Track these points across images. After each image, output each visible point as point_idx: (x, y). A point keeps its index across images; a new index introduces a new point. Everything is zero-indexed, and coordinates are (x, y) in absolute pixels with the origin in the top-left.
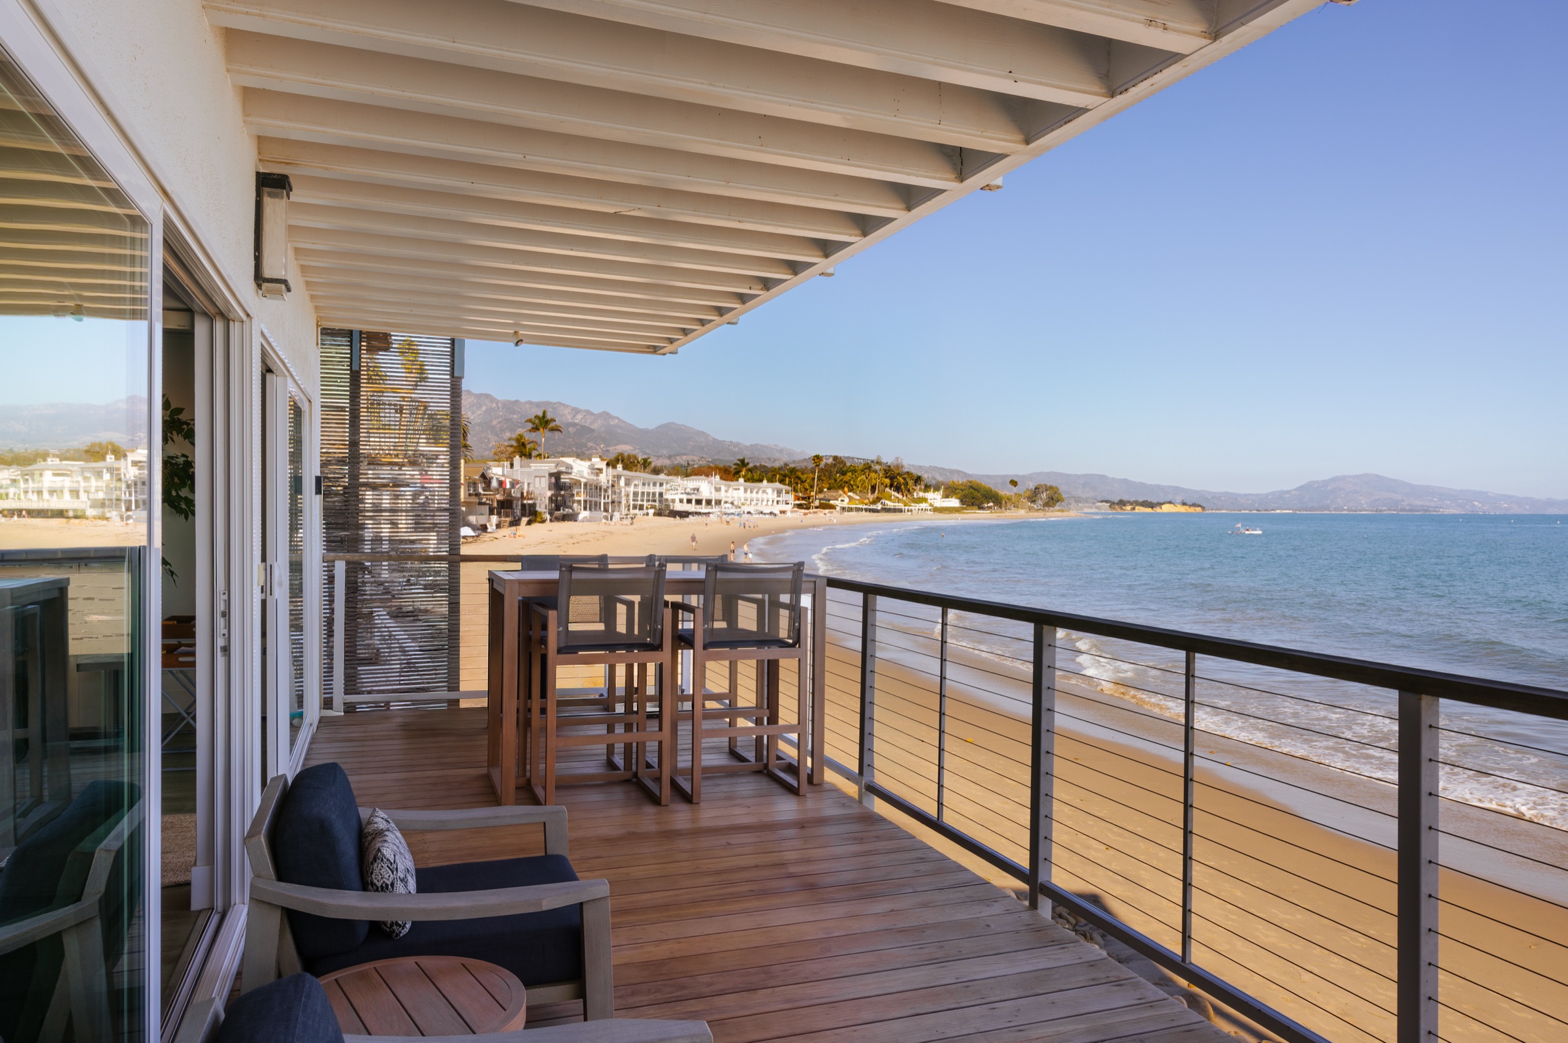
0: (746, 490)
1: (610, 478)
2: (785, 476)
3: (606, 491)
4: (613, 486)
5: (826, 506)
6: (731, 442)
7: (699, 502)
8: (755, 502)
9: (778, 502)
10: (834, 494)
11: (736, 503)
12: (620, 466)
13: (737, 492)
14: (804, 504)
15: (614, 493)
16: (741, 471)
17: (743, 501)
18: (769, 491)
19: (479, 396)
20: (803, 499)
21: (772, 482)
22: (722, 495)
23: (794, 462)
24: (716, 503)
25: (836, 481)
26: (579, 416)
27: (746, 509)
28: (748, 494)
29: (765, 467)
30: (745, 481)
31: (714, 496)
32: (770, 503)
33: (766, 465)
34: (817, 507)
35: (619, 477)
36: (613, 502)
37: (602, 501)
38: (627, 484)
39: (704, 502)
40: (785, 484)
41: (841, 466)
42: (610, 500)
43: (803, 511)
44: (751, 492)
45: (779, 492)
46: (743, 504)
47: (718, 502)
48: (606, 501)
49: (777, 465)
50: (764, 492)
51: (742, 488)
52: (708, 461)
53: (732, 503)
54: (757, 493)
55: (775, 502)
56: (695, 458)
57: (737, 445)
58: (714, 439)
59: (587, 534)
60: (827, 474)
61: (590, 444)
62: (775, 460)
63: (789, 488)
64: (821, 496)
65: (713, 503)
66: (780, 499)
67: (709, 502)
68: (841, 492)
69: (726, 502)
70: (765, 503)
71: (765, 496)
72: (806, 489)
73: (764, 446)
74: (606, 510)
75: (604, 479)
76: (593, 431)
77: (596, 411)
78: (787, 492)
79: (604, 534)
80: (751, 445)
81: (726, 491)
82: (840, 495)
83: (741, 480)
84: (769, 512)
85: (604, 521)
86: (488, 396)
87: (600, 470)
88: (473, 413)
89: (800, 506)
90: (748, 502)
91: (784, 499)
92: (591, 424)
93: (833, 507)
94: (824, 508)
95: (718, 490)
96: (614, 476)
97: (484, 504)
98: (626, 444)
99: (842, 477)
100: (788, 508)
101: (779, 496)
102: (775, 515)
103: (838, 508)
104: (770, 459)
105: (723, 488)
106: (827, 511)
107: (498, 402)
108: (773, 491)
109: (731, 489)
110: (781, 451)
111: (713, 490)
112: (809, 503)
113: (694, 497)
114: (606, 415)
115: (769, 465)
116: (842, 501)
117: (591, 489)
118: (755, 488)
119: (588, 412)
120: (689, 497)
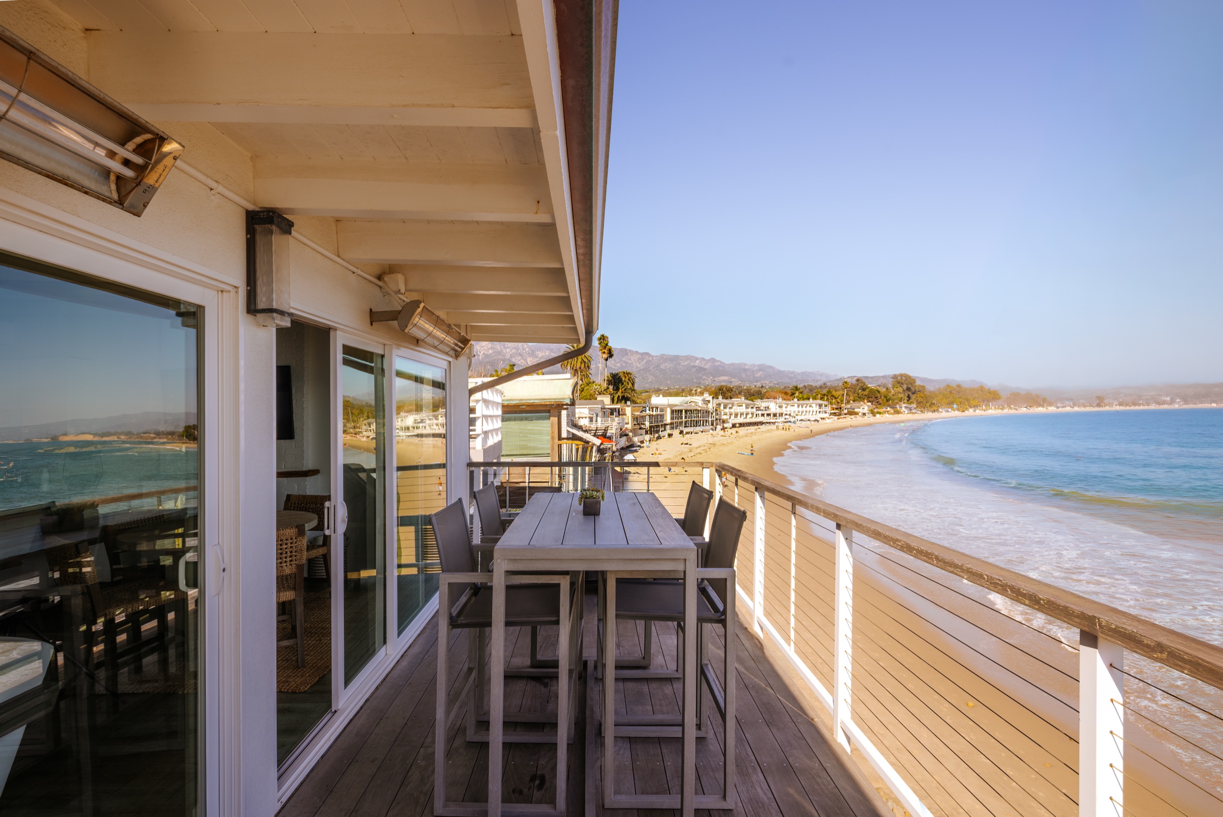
0: (798, 406)
1: (715, 405)
2: (824, 395)
3: (712, 414)
4: (716, 410)
5: (852, 413)
6: (789, 371)
7: (769, 415)
8: (804, 413)
9: (819, 412)
10: (858, 405)
11: (792, 414)
12: (720, 397)
13: (792, 408)
14: (838, 412)
15: (717, 414)
16: (795, 394)
17: (797, 413)
18: (814, 405)
19: (642, 354)
20: (837, 409)
21: (816, 399)
22: (784, 410)
23: (830, 381)
24: (780, 416)
25: (858, 394)
26: (698, 362)
27: (799, 418)
28: (800, 409)
29: (811, 386)
30: (798, 400)
31: (778, 411)
32: (815, 413)
33: (812, 384)
34: (846, 414)
35: (719, 405)
36: (717, 419)
37: (710, 419)
38: (725, 408)
39: (772, 415)
40: (823, 400)
41: (862, 385)
42: (715, 419)
43: (836, 417)
44: (802, 407)
45: (820, 406)
46: (797, 415)
47: (781, 415)
48: (712, 419)
49: (818, 384)
50: (810, 406)
51: (796, 405)
52: (775, 384)
53: (790, 415)
54: (806, 407)
55: (818, 412)
56: (767, 382)
57: (793, 373)
58: (778, 370)
59: (700, 446)
60: (852, 390)
61: (704, 377)
62: (817, 381)
63: (826, 403)
64: (849, 406)
65: (778, 415)
66: (821, 410)
67: (775, 415)
68: (862, 403)
69: (786, 414)
70: (811, 413)
71: (811, 408)
72: (838, 403)
73: (810, 373)
74: (712, 424)
75: (710, 406)
76: (705, 369)
77: (707, 358)
78: (826, 406)
79: (711, 446)
80: (802, 372)
81: (786, 407)
82: (862, 405)
83: (796, 400)
84: (814, 419)
85: (711, 431)
86: (647, 354)
87: (709, 401)
88: (640, 363)
89: (834, 414)
90: (800, 413)
91: (824, 410)
92: (705, 365)
93: (857, 414)
94: (851, 415)
95: (780, 407)
96: (717, 405)
97: (643, 429)
98: (725, 376)
99: (862, 392)
100: (827, 415)
101: (820, 408)
102: (818, 421)
103: (860, 414)
104: (814, 380)
105: (784, 406)
106: (852, 417)
107: (653, 357)
108: (816, 405)
109: (789, 406)
110: (822, 375)
111: (777, 407)
112: (841, 411)
113: (766, 412)
114: (713, 360)
115: (814, 384)
116: (863, 409)
117: (703, 413)
118: (804, 404)
119: (703, 359)
120: (763, 412)
